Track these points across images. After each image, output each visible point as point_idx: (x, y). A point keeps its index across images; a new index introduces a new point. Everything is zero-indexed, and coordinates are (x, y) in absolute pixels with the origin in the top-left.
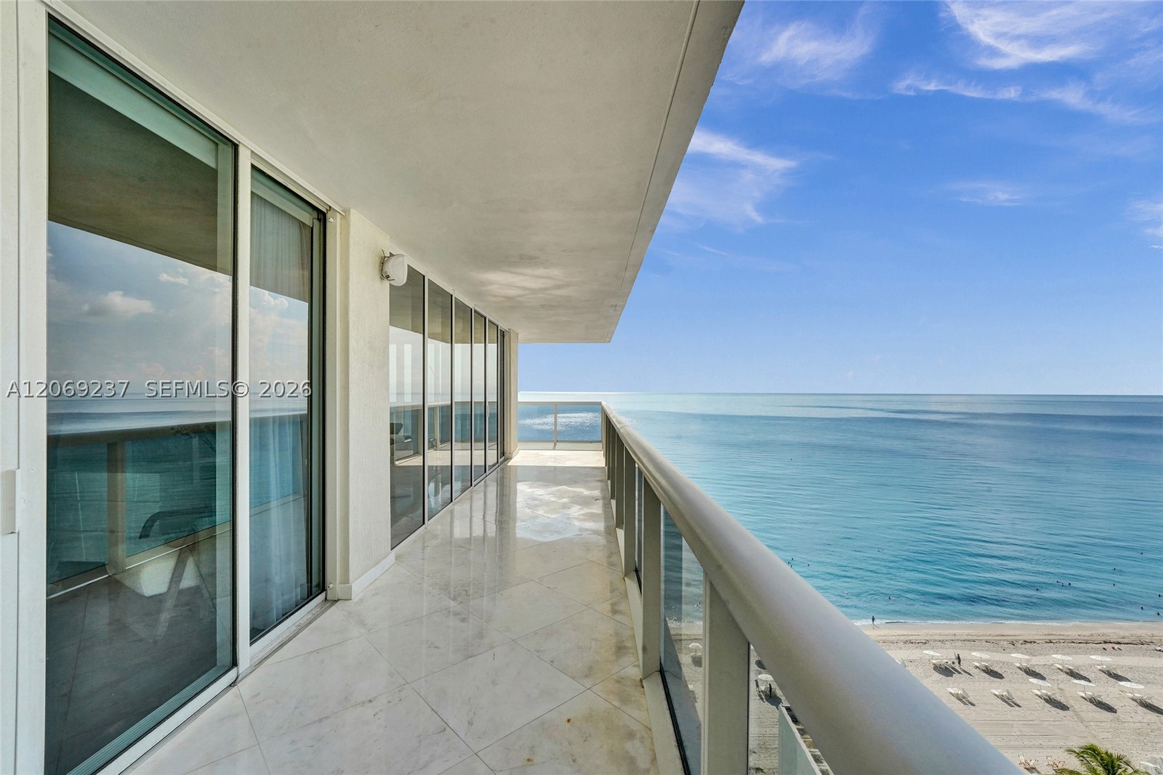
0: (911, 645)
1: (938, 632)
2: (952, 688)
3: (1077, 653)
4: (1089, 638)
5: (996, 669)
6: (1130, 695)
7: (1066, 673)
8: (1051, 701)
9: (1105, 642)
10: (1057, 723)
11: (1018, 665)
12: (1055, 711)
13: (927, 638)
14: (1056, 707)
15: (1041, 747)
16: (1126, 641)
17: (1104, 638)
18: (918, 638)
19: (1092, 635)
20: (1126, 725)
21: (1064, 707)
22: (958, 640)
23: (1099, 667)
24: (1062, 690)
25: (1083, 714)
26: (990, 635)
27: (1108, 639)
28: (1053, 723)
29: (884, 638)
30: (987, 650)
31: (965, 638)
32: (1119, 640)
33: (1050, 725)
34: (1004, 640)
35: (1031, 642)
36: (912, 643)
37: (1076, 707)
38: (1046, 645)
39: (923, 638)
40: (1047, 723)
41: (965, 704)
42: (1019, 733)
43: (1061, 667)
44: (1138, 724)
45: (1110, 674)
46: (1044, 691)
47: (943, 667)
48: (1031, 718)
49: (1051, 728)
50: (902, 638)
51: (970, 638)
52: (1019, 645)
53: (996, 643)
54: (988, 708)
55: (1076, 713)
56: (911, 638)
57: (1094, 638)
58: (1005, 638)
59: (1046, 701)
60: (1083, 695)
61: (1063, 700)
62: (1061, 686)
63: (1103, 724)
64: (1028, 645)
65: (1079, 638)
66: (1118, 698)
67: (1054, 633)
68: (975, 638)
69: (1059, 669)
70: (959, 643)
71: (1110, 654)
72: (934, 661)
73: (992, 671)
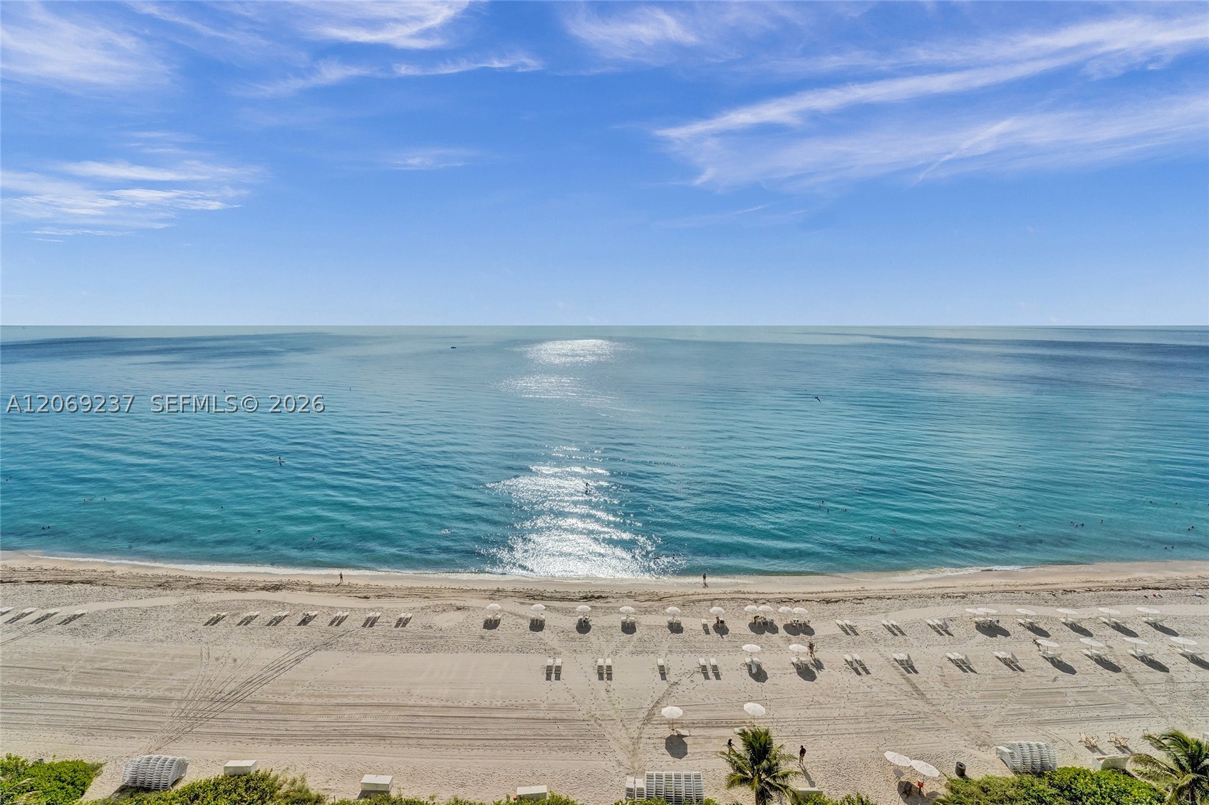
0: (949, 600)
1: (975, 582)
2: (999, 651)
3: (1119, 603)
4: (1127, 584)
5: (1041, 626)
6: (1181, 651)
7: (1113, 627)
8: (1101, 661)
9: (1144, 588)
10: (1112, 688)
11: (1064, 620)
12: (1108, 674)
13: (964, 590)
14: (1107, 668)
15: (1098, 719)
16: (1163, 585)
17: (1142, 583)
18: (955, 590)
19: (1129, 580)
20: (1180, 686)
21: (1116, 669)
22: (996, 592)
23: (1145, 619)
24: (1111, 647)
25: (1136, 676)
26: (1028, 585)
27: (1145, 584)
28: (1107, 689)
29: (919, 592)
30: (1030, 603)
31: (1003, 588)
32: (1157, 585)
33: (1105, 691)
34: (1043, 590)
35: (1071, 591)
36: (950, 597)
37: (1128, 668)
38: (1086, 594)
39: (959, 590)
40: (1101, 689)
41: (1014, 670)
42: (1073, 703)
43: (1107, 621)
44: (1193, 685)
45: (1156, 626)
46: (1094, 651)
47: (986, 626)
48: (1084, 684)
49: (1106, 694)
50: (938, 591)
51: (1008, 588)
52: (1060, 596)
53: (1035, 593)
54: (1038, 673)
55: (1130, 676)
56: (947, 590)
57: (1132, 584)
58: (1042, 587)
59: (1096, 661)
60: (1134, 653)
61: (1113, 660)
62: (1109, 643)
63: (1158, 687)
64: (1069, 596)
65: (1117, 584)
66: (1168, 655)
67: (1092, 579)
68: (1013, 588)
69: (1105, 623)
70: (999, 596)
71: (1152, 603)
72: (976, 619)
73: (1036, 628)
